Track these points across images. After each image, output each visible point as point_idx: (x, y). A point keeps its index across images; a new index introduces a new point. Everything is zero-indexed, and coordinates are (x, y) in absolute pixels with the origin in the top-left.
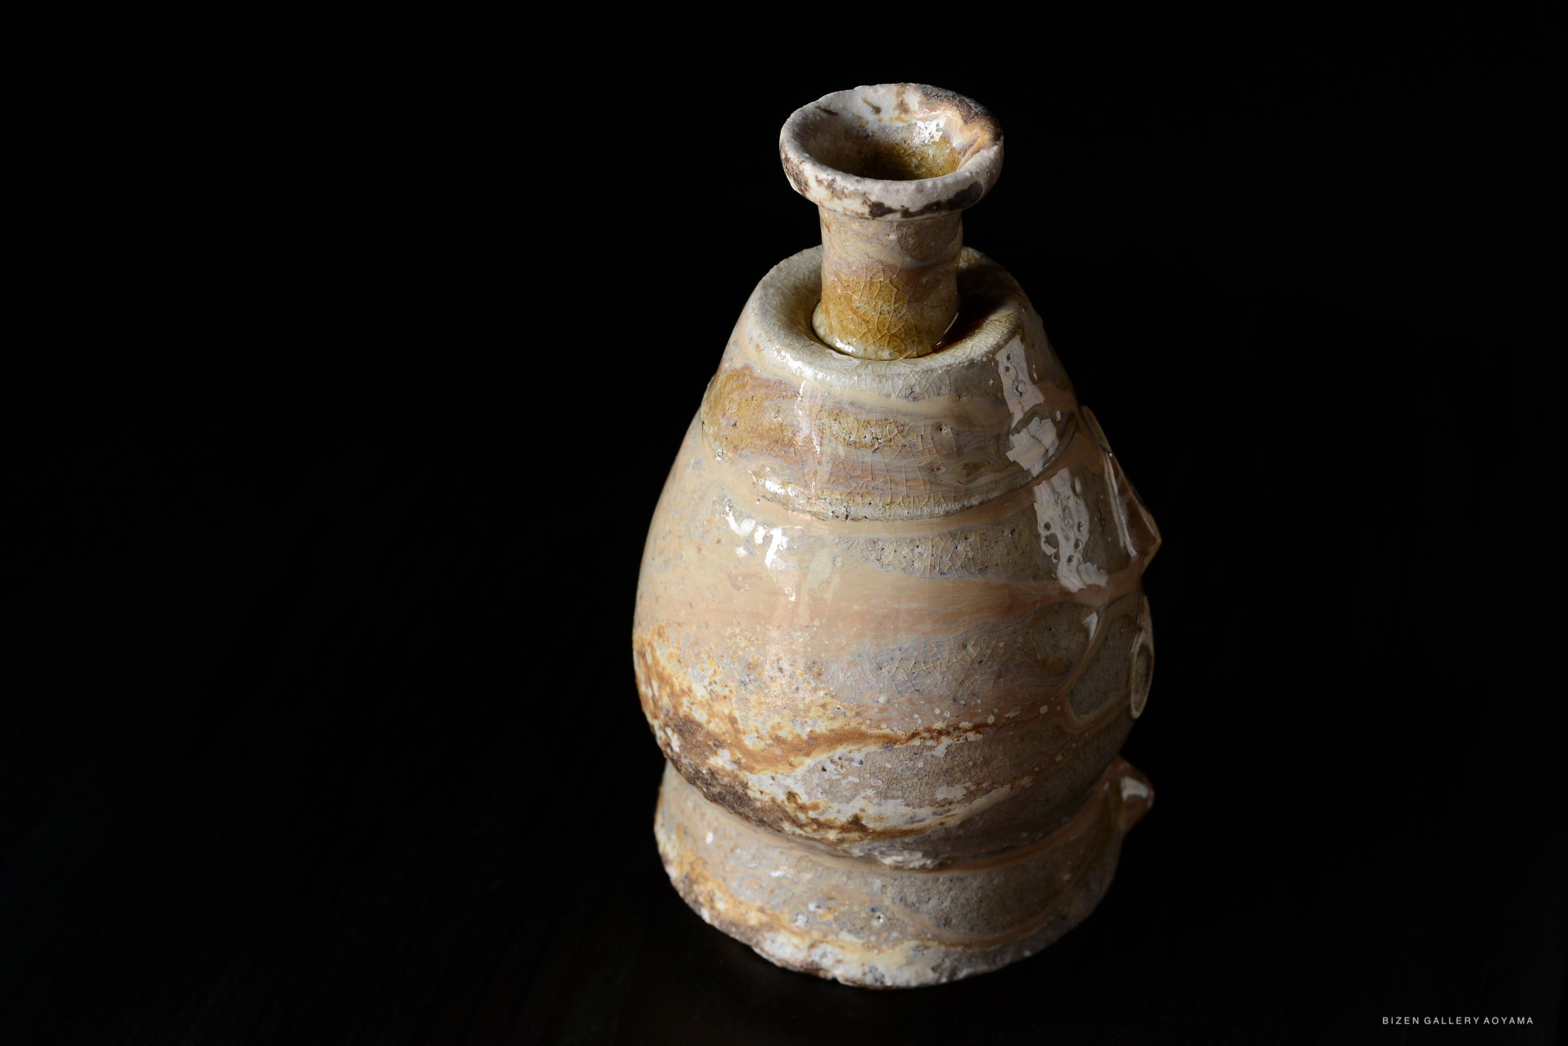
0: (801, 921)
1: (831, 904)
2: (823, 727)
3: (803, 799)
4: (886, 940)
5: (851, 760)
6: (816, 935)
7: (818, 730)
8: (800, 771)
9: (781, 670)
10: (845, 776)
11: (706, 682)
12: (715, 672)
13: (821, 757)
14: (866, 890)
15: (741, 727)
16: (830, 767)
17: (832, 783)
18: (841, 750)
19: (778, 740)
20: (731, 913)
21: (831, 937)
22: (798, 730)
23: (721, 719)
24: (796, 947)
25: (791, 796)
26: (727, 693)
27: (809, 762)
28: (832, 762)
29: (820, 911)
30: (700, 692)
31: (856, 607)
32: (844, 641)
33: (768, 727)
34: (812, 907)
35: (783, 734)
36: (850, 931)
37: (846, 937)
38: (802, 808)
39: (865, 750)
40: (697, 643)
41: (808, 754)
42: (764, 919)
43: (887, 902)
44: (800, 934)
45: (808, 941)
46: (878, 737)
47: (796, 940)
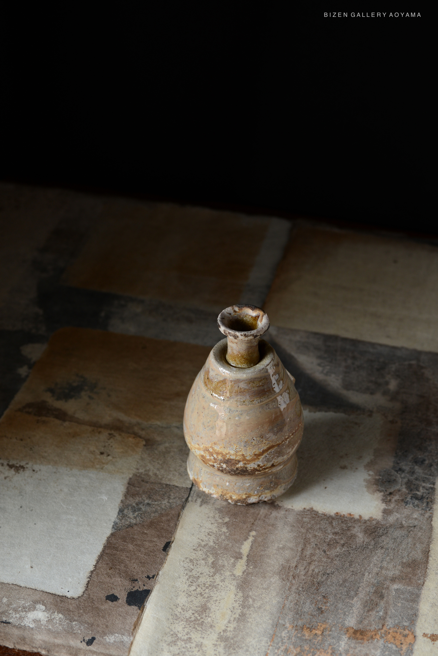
0: (256, 492)
1: (262, 486)
2: (265, 448)
3: (262, 465)
4: (275, 488)
5: (272, 452)
6: (260, 494)
7: (264, 449)
8: (261, 459)
9: (254, 440)
10: (270, 456)
11: (234, 449)
12: (237, 446)
13: (265, 454)
14: (269, 479)
15: (245, 456)
16: (267, 456)
17: (268, 459)
18: (269, 451)
19: (255, 455)
20: (238, 498)
21: (263, 493)
22: (260, 451)
23: (240, 456)
24: (256, 498)
25: (259, 466)
26: (241, 449)
27: (263, 456)
28: (268, 454)
29: (260, 488)
30: (232, 452)
31: (267, 420)
32: (266, 428)
33: (253, 453)
34: (258, 488)
35: (256, 453)
36: (267, 490)
37: (266, 491)
38: (261, 467)
39: (274, 449)
40: (230, 442)
41: (262, 455)
42: (247, 496)
43: (273, 480)
44: (256, 495)
45: (258, 496)
46: (277, 445)
47: (256, 497)
